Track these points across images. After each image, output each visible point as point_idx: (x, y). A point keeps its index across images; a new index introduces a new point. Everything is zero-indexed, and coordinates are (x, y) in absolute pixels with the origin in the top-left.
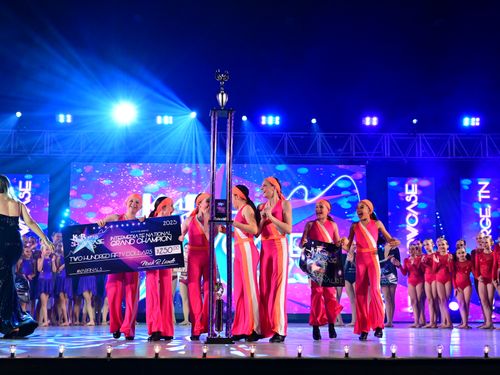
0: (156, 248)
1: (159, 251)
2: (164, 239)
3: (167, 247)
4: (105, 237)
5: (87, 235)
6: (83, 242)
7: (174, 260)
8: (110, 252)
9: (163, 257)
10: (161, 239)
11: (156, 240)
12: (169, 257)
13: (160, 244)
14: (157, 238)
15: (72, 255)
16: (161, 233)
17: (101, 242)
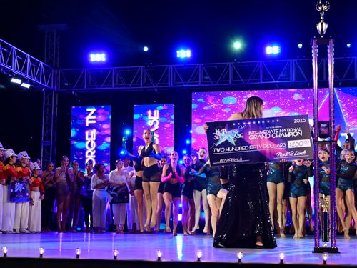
0: (289, 142)
1: (291, 144)
2: (296, 134)
3: (299, 141)
4: (244, 132)
5: (229, 129)
6: (224, 135)
7: (305, 152)
8: (249, 145)
9: (295, 150)
10: (293, 134)
11: (289, 135)
12: (301, 149)
13: (292, 138)
14: (289, 134)
15: (215, 147)
16: (293, 129)
17: (240, 136)
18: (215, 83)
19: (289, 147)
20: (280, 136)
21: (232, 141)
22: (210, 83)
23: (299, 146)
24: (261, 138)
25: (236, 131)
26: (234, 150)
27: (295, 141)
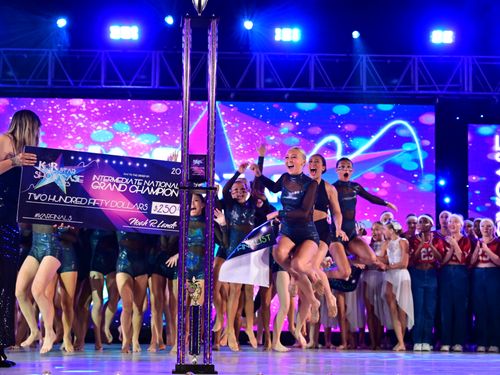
1: (158, 208)
2: (168, 192)
3: (170, 205)
4: (86, 173)
7: (175, 224)
9: (160, 218)
10: (164, 192)
11: (157, 192)
13: (161, 198)
14: (158, 190)
15: (32, 190)
16: (166, 184)
17: (78, 179)
18: (24, 83)
19: (153, 212)
20: (142, 192)
21: (63, 185)
22: (15, 83)
23: (169, 214)
24: (112, 189)
25: (73, 171)
26: (62, 202)
27: (164, 204)
